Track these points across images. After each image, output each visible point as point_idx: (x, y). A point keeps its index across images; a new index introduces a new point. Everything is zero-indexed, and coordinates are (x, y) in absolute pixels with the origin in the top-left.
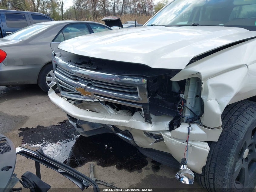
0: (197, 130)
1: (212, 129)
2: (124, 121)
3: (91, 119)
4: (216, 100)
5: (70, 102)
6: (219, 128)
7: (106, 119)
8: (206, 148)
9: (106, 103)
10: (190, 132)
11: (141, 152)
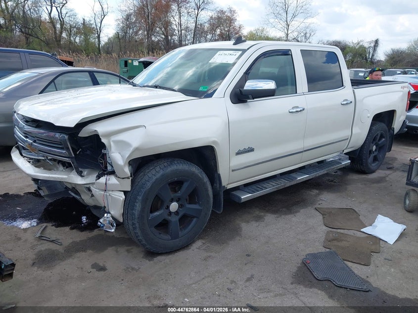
0: (113, 180)
1: (123, 178)
2: (65, 176)
3: (40, 176)
4: (120, 153)
5: (29, 162)
6: (128, 178)
7: (51, 176)
8: (122, 196)
9: (59, 162)
10: (107, 182)
11: (93, 212)
